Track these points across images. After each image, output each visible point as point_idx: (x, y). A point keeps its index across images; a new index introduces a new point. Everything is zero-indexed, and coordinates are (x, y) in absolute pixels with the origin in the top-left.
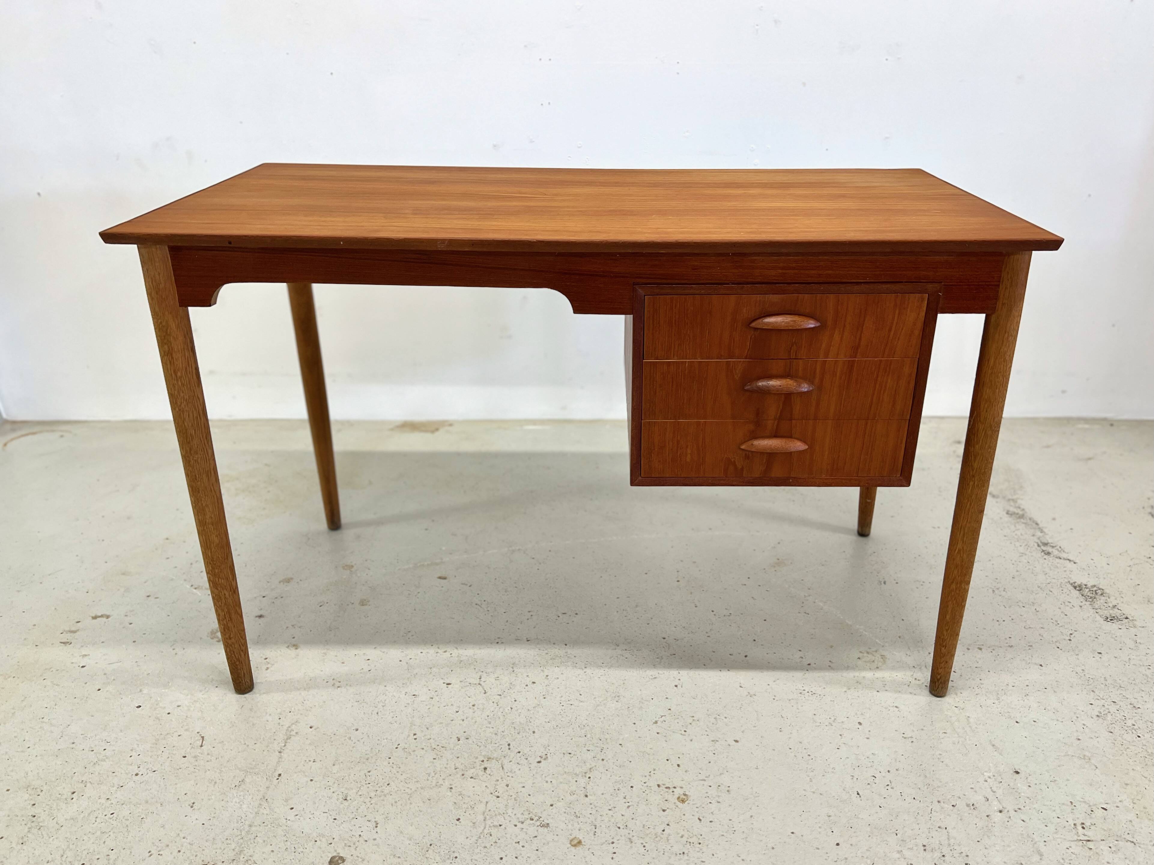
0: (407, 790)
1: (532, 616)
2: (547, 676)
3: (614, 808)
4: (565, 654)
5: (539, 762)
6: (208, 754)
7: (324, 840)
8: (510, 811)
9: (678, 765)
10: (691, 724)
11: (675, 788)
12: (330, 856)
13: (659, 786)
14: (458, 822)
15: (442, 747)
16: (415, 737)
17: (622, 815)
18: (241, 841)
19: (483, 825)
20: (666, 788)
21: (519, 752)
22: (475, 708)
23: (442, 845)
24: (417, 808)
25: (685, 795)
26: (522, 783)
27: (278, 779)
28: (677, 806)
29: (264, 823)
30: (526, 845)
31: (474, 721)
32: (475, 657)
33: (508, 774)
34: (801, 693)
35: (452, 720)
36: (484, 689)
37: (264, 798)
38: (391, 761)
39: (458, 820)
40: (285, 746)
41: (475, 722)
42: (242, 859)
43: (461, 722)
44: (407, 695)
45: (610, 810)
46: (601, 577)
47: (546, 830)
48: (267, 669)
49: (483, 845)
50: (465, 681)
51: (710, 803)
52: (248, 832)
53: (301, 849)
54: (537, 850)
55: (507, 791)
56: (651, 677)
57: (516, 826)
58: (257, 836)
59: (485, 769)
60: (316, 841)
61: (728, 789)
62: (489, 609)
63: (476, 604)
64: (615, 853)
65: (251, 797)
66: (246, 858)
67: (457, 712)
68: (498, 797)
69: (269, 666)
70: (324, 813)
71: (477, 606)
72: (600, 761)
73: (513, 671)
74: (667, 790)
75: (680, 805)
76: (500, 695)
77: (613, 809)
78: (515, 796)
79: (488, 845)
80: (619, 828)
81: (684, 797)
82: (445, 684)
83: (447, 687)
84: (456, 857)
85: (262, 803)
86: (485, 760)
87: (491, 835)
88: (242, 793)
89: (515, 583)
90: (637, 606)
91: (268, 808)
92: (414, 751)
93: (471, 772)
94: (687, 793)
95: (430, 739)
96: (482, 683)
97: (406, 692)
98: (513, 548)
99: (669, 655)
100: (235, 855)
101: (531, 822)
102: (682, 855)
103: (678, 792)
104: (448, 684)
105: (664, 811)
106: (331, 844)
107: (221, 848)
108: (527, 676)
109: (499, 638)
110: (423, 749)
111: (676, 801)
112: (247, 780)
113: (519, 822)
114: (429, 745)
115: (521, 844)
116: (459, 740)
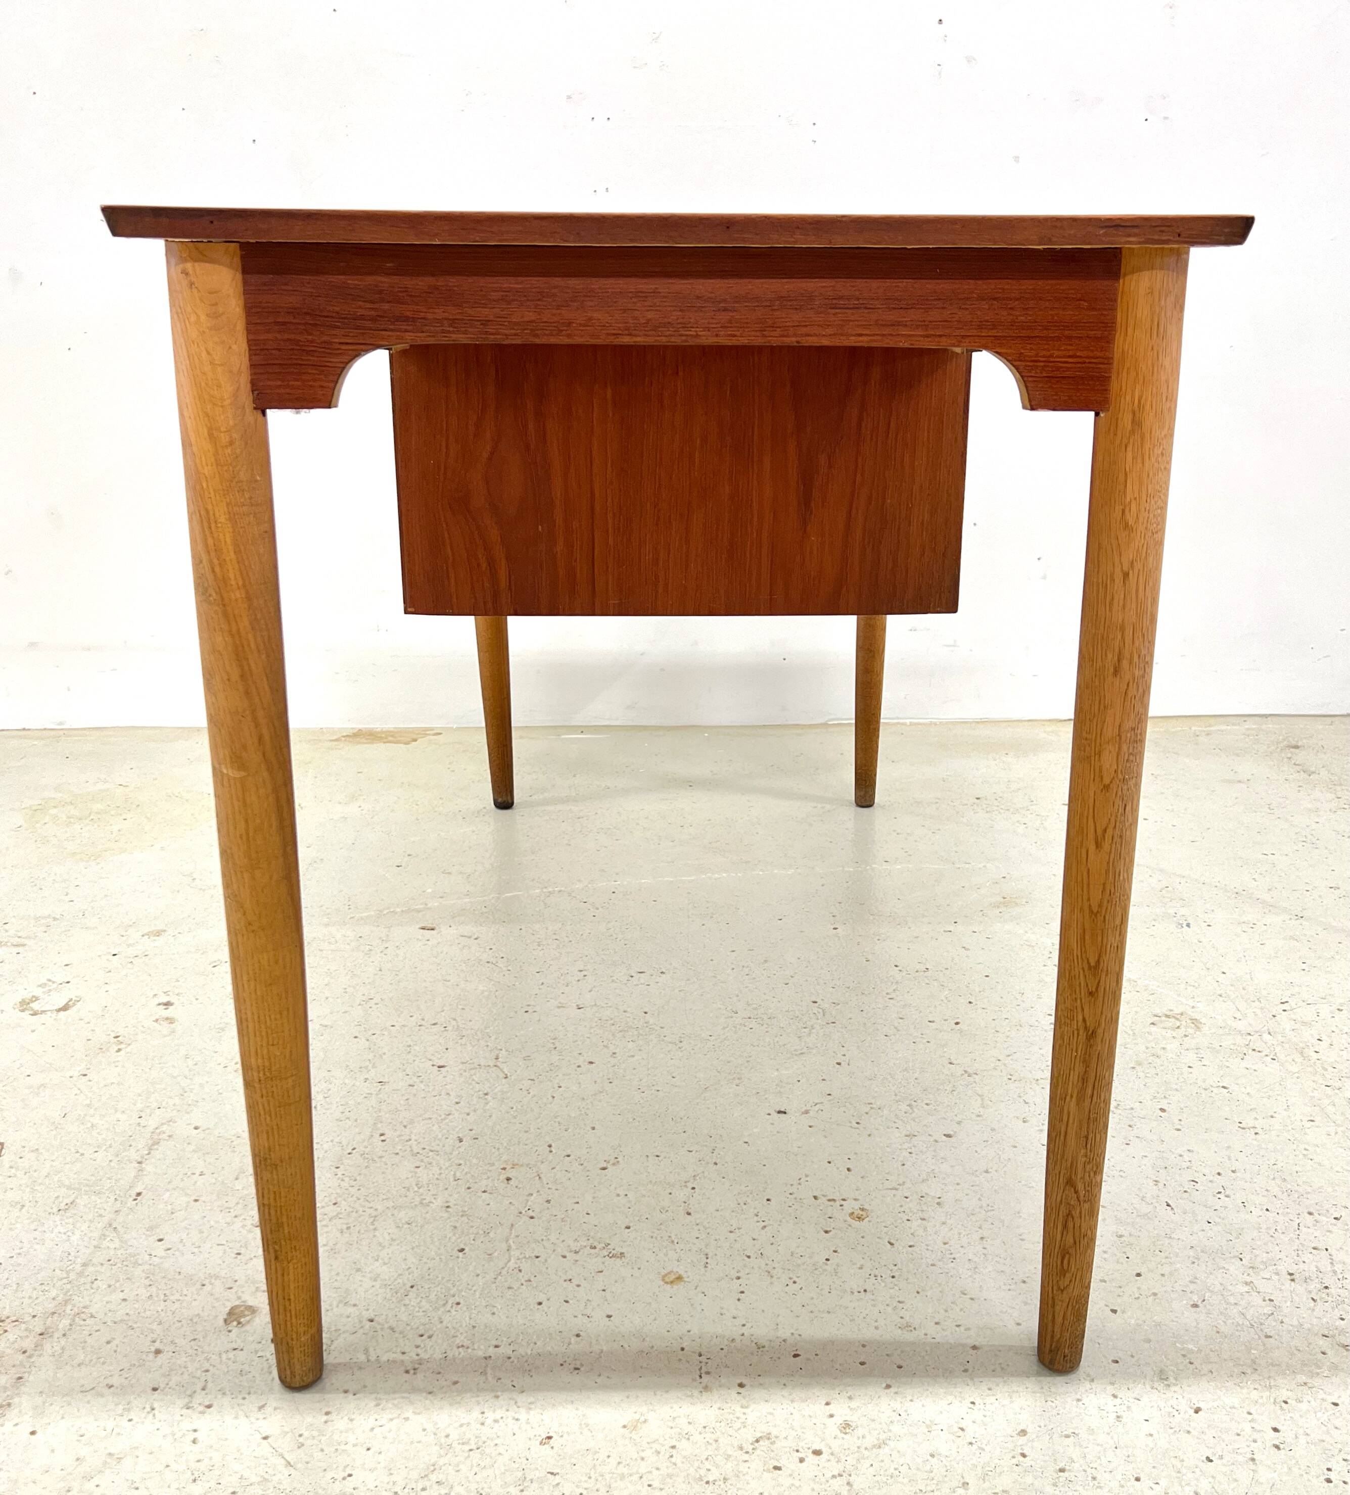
0: (369, 1211)
1: (585, 976)
3: (739, 1229)
4: (645, 1025)
5: (604, 1169)
6: (11, 1167)
7: (218, 1283)
8: (553, 1238)
9: (849, 1170)
10: (867, 1113)
11: (844, 1200)
12: (229, 1305)
13: (815, 1198)
14: (461, 1254)
15: (431, 1151)
16: (383, 1138)
17: (754, 1239)
18: (69, 1286)
19: (507, 1256)
20: (829, 1200)
21: (568, 1156)
22: (488, 1097)
23: (433, 1286)
24: (386, 1235)
25: (862, 1210)
26: (574, 1197)
27: (135, 1200)
28: (850, 1226)
29: (109, 1260)
30: (584, 1284)
31: (487, 1115)
32: (488, 1031)
33: (550, 1186)
35: (449, 1115)
36: (504, 1072)
37: (110, 1225)
38: (339, 1172)
39: (462, 1250)
40: (149, 1154)
41: (490, 1117)
42: (68, 1311)
43: (464, 1117)
44: (368, 1082)
45: (731, 1232)
46: (703, 925)
47: (618, 1262)
48: (119, 1050)
49: (506, 1285)
50: (471, 1061)
51: (908, 1220)
52: (80, 1274)
53: (177, 1296)
54: (604, 1290)
55: (548, 1208)
56: (794, 1053)
57: (564, 1257)
58: (96, 1280)
59: (508, 1179)
60: (204, 1285)
61: (938, 1200)
62: (510, 968)
63: (488, 962)
64: (742, 1292)
65: (87, 1224)
66: (76, 1310)
67: (457, 1103)
68: (532, 1218)
69: (123, 1046)
70: (218, 1245)
71: (489, 965)
72: (711, 1165)
73: (555, 1048)
74: (832, 1203)
75: (856, 1224)
76: (533, 1080)
77: (737, 1230)
78: (563, 1216)
79: (516, 1285)
80: (749, 1257)
81: (861, 1213)
82: (436, 1067)
83: (439, 1071)
84: (458, 1304)
85: (107, 1233)
86: (508, 1167)
87: (520, 1271)
88: (71, 1220)
89: (555, 934)
90: (766, 961)
91: (117, 1240)
92: (381, 1157)
93: (483, 1184)
94: (865, 1207)
95: (410, 1140)
96: (498, 1064)
97: (366, 1079)
98: (550, 889)
99: (824, 1023)
100: (56, 1306)
101: (593, 1251)
102: (863, 1293)
103: (850, 1206)
104: (440, 1067)
105: (826, 1232)
106: (231, 1288)
107: (30, 1297)
108: (579, 1054)
109: (529, 1005)
110: (397, 1154)
111: (849, 1219)
112: (81, 1202)
113: (571, 1251)
114: (409, 1149)
115: (575, 1282)
116: (461, 1141)
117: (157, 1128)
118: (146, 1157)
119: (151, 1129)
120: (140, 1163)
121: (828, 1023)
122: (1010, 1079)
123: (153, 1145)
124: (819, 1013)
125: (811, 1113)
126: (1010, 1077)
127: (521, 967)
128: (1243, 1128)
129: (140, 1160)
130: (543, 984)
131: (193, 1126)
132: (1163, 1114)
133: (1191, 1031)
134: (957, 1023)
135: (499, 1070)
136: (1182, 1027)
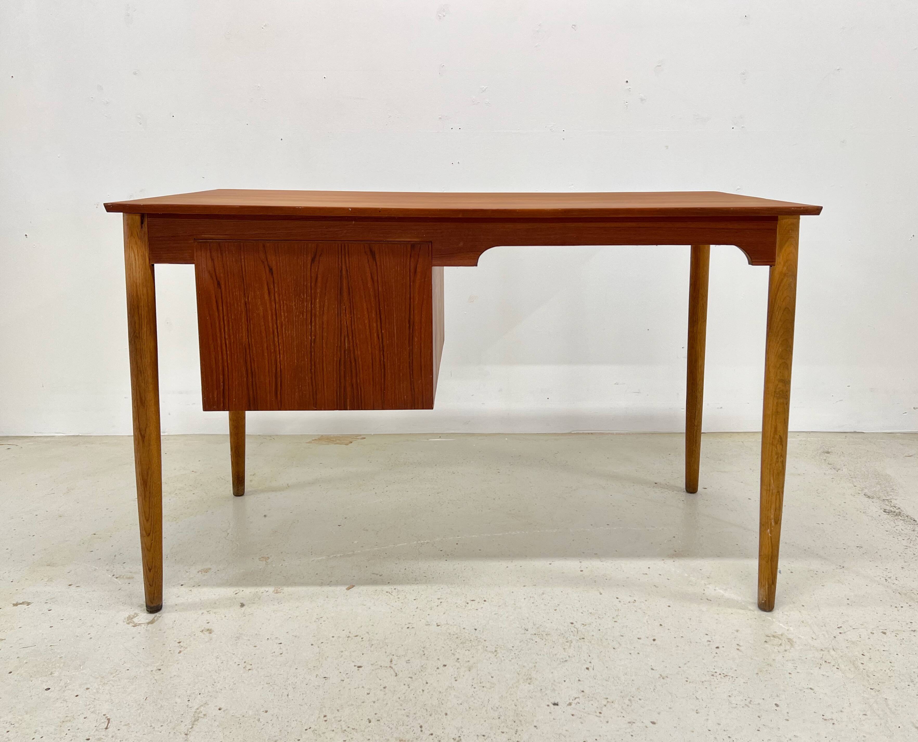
1: (441, 602)
2: (458, 659)
4: (476, 638)
10: (605, 705)
15: (353, 729)
16: (325, 719)
21: (432, 734)
22: (386, 689)
31: (385, 703)
32: (386, 641)
34: (713, 675)
35: (363, 702)
36: (395, 672)
40: (192, 728)
41: (387, 704)
43: (372, 704)
44: (318, 677)
46: (507, 567)
48: (180, 652)
50: (376, 664)
56: (562, 660)
62: (399, 596)
63: (387, 592)
67: (368, 694)
69: (182, 649)
73: (424, 654)
76: (411, 678)
82: (356, 667)
83: (358, 669)
89: (424, 572)
90: (543, 593)
92: (324, 733)
95: (341, 720)
96: (393, 666)
97: (317, 675)
99: (578, 639)
104: (359, 667)
108: (438, 659)
109: (409, 623)
110: (333, 730)
114: (340, 727)
116: (370, 722)
117: (197, 709)
118: (190, 730)
119: (194, 710)
120: (186, 734)
121: (580, 639)
122: (687, 681)
123: (195, 721)
124: (575, 631)
125: (573, 705)
126: (686, 679)
127: (405, 596)
128: (826, 720)
129: (186, 733)
130: (417, 608)
131: (218, 708)
132: (777, 708)
133: (788, 647)
134: (654, 640)
135: (392, 670)
136: (783, 645)
